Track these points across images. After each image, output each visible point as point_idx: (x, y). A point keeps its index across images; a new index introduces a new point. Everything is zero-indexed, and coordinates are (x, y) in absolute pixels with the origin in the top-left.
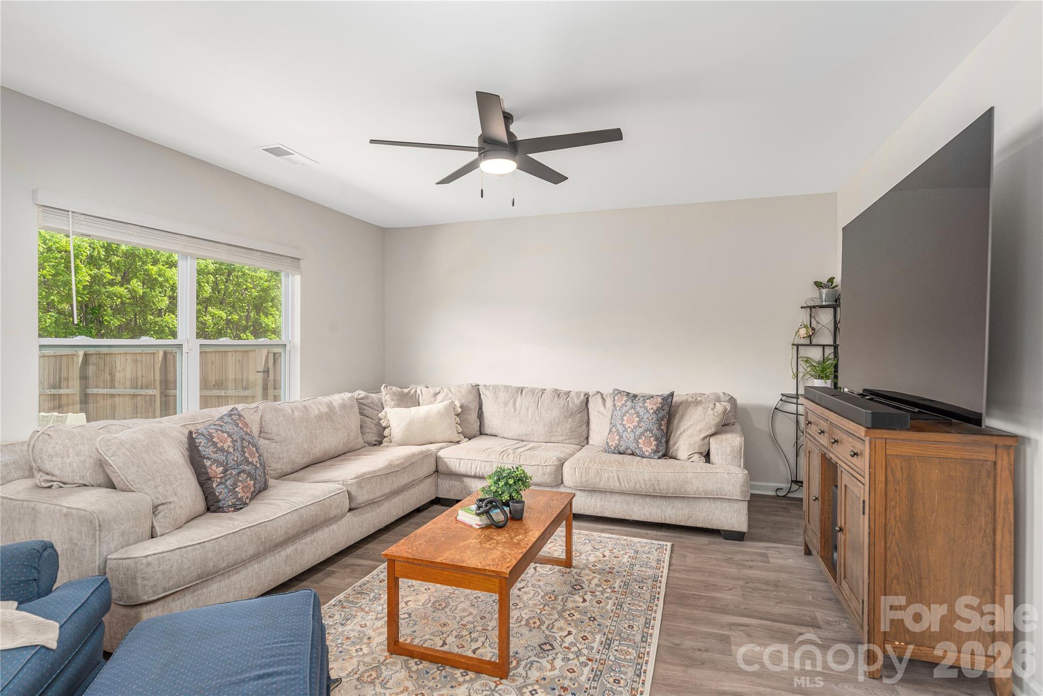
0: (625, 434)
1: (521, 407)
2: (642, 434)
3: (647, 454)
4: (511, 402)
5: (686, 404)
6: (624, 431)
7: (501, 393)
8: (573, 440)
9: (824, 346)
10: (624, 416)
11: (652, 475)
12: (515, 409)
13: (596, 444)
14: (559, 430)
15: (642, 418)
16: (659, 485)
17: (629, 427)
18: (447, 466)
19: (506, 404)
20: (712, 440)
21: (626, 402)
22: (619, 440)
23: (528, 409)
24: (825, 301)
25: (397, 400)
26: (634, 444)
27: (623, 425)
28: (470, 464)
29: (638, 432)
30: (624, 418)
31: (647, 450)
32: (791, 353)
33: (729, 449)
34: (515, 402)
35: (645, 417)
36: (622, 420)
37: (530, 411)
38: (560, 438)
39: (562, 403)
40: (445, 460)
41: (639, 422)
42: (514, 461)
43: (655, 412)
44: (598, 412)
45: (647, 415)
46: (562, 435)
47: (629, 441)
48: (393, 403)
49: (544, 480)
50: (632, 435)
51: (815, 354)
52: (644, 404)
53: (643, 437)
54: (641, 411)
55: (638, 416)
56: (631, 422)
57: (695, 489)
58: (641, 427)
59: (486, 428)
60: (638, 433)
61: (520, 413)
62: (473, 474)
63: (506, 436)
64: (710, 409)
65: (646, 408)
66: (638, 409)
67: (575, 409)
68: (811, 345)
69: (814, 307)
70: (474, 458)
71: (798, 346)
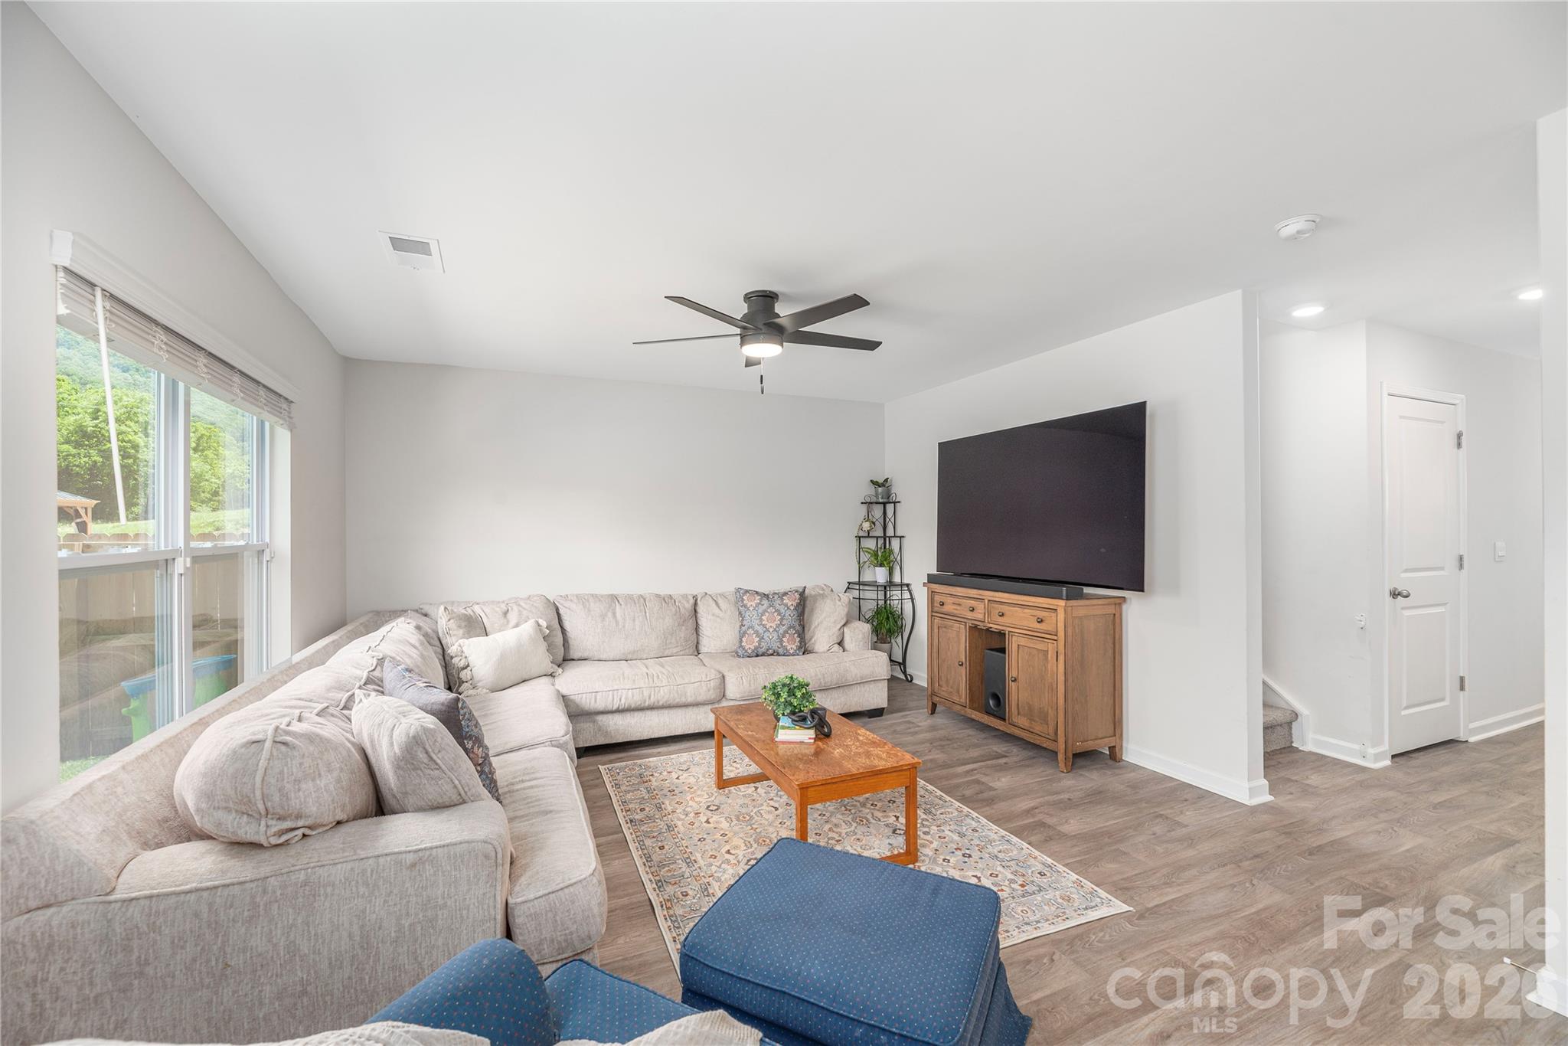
0: (767, 634)
1: (624, 619)
2: (786, 632)
3: (791, 652)
4: (610, 614)
5: (815, 598)
6: (765, 632)
7: (592, 604)
8: (687, 651)
9: (877, 538)
10: (762, 615)
11: (817, 670)
12: (617, 622)
13: (713, 651)
14: (673, 641)
15: (784, 616)
16: (824, 678)
17: (771, 627)
18: (577, 706)
19: (603, 617)
20: (846, 630)
21: (761, 601)
22: (760, 642)
23: (634, 620)
24: (882, 498)
25: (466, 626)
26: (778, 643)
27: (763, 625)
28: (611, 696)
29: (782, 629)
30: (763, 617)
31: (792, 647)
32: (853, 544)
33: (861, 636)
34: (614, 614)
35: (787, 615)
36: (761, 620)
37: (637, 622)
38: (675, 651)
39: (674, 610)
40: (572, 697)
41: (781, 620)
42: (668, 682)
43: (795, 609)
44: (713, 615)
45: (788, 613)
46: (677, 647)
47: (771, 640)
48: (461, 632)
49: (708, 698)
50: (775, 635)
51: (871, 544)
52: (782, 601)
53: (787, 635)
54: (782, 609)
55: (779, 614)
56: (771, 621)
57: (854, 676)
58: (784, 625)
59: (571, 652)
60: (781, 632)
61: (624, 627)
62: (615, 708)
63: (603, 657)
64: (837, 601)
65: (786, 605)
66: (778, 607)
67: (687, 614)
68: (868, 537)
69: (871, 503)
70: (616, 687)
71: (860, 537)
